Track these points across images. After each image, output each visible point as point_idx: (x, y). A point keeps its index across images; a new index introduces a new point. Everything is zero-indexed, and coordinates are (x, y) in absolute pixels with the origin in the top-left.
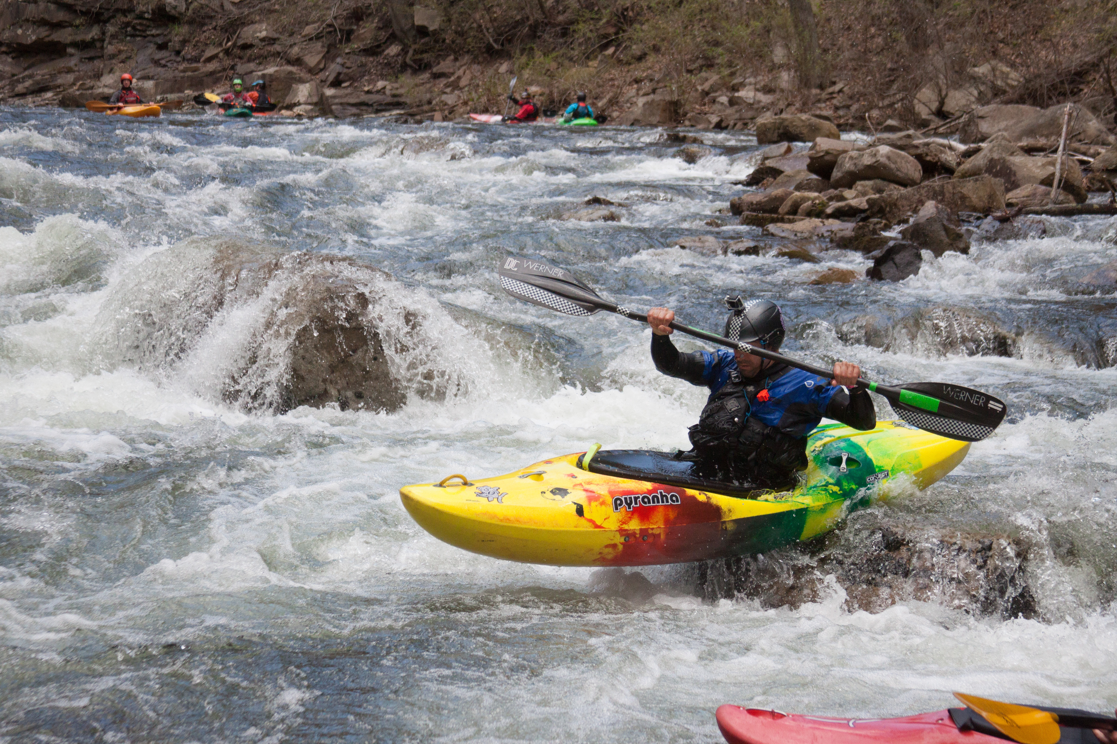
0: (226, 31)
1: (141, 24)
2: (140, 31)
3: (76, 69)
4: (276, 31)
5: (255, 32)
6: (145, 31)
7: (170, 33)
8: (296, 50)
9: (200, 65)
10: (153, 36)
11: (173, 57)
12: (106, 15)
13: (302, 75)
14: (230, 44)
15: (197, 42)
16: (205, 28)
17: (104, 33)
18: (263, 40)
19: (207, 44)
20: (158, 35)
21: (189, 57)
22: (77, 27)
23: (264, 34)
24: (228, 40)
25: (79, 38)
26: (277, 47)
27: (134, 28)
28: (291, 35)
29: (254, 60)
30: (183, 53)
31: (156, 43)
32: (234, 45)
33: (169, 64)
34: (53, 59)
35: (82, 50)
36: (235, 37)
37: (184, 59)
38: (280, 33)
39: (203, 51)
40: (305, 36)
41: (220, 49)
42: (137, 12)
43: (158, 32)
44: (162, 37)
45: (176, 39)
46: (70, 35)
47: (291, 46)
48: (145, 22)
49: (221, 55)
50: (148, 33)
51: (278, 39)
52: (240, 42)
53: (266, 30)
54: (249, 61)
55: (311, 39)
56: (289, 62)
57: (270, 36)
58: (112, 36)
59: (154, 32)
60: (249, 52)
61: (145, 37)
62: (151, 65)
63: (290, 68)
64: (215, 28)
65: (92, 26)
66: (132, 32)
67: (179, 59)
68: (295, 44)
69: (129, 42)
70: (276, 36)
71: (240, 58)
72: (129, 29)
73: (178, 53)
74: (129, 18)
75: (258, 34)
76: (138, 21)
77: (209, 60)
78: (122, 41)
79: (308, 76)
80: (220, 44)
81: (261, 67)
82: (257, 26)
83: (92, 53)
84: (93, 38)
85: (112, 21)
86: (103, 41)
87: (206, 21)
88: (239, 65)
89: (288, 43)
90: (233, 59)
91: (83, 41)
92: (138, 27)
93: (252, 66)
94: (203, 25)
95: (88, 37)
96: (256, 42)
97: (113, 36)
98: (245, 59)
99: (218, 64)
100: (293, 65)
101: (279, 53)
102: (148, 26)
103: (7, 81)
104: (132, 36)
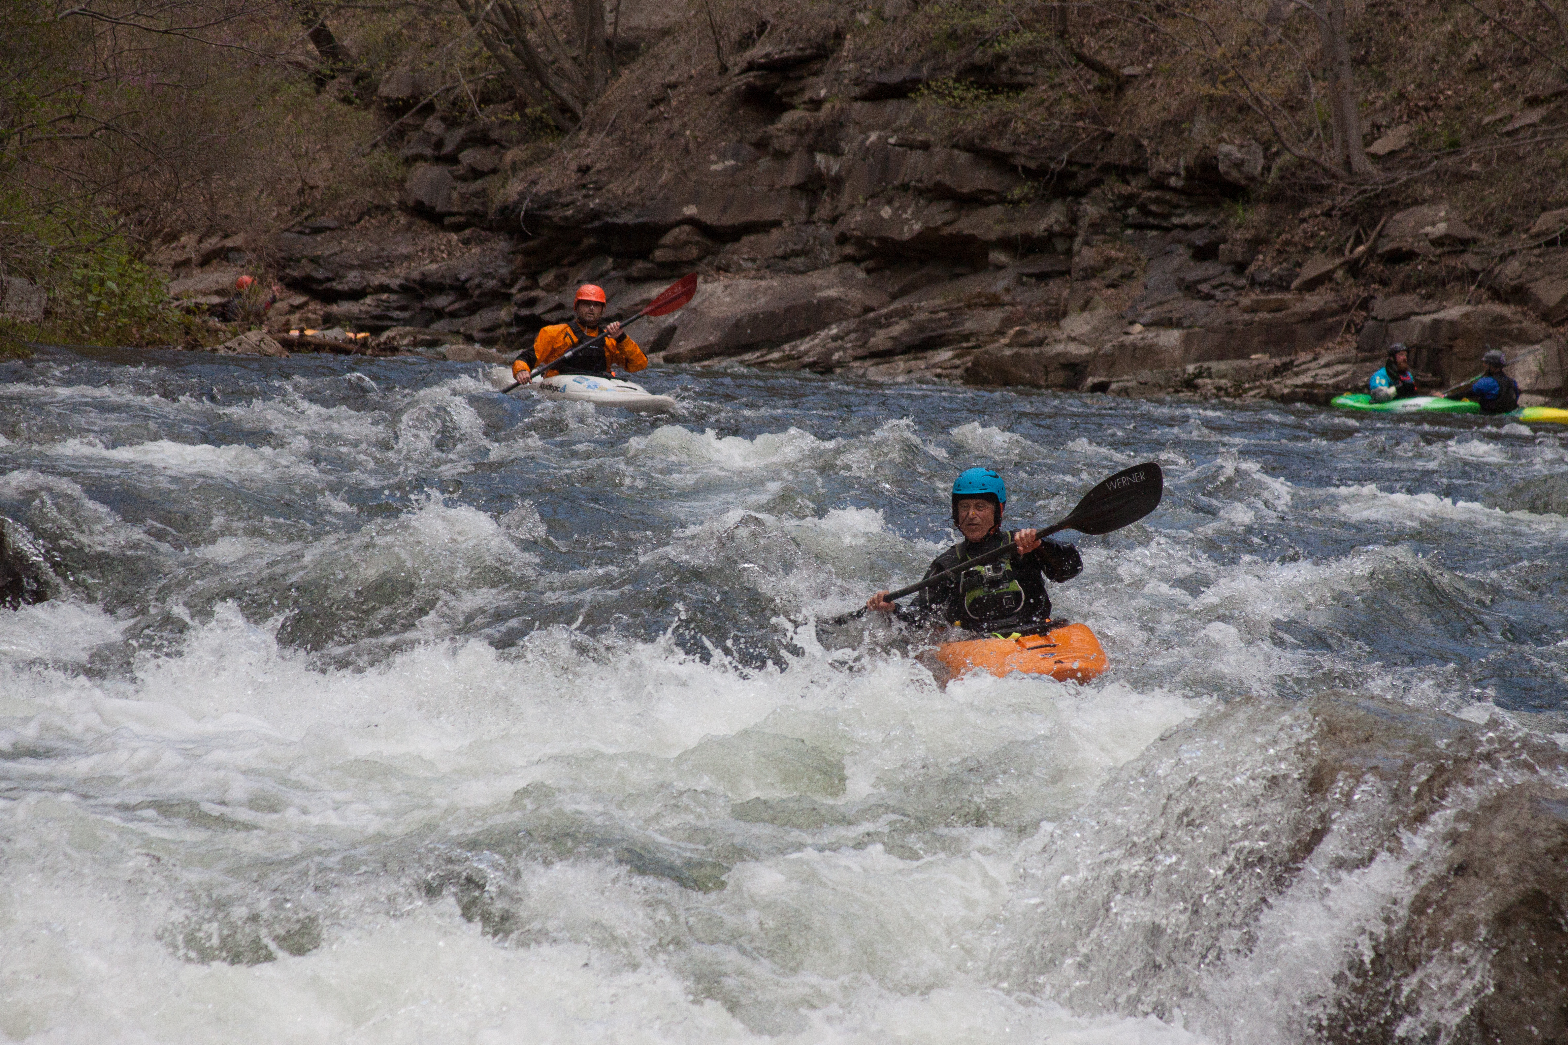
0: (1355, 221)
1: (1158, 201)
2: (1155, 215)
3: (1007, 298)
4: (1469, 222)
5: (1421, 224)
6: (1167, 217)
7: (1224, 222)
8: (1514, 267)
9: (1288, 296)
10: (1185, 227)
11: (1229, 278)
12: (1082, 179)
13: (1526, 324)
14: (1361, 249)
15: (1287, 243)
16: (1306, 213)
17: (1074, 220)
18: (1438, 242)
19: (1307, 250)
20: (1197, 226)
21: (1266, 277)
22: (1015, 203)
23: (1441, 228)
24: (1358, 241)
25: (1016, 230)
26: (1472, 261)
27: (1143, 209)
28: (1505, 231)
29: (1414, 289)
30: (1252, 268)
31: (1190, 245)
32: (1371, 252)
33: (1218, 293)
34: (958, 276)
35: (1023, 256)
36: (1373, 235)
37: (1253, 282)
38: (1480, 228)
39: (1299, 265)
40: (1538, 236)
41: (1338, 261)
42: (1152, 173)
43: (1198, 219)
44: (1205, 231)
45: (1238, 235)
46: (999, 222)
47: (1505, 258)
48: (1168, 196)
49: (1339, 274)
50: (1175, 221)
51: (1475, 241)
52: (1385, 247)
53: (1447, 219)
54: (1404, 289)
55: (1551, 243)
56: (1497, 295)
57: (1456, 233)
58: (1091, 225)
59: (1188, 219)
60: (1405, 269)
61: (1168, 230)
62: (1178, 294)
63: (1498, 309)
64: (1328, 214)
65: (1049, 202)
66: (1139, 219)
67: (1242, 282)
68: (1513, 253)
69: (1131, 241)
70: (1469, 233)
71: (1384, 283)
72: (1132, 211)
73: (1240, 268)
74: (1134, 186)
75: (1428, 229)
76: (1153, 194)
77: (1312, 285)
78: (1115, 238)
79: (1541, 328)
80: (1339, 251)
81: (1433, 305)
82: (1425, 209)
83: (1046, 264)
84: (1049, 230)
85: (1096, 191)
86: (1072, 236)
87: (1310, 196)
88: (1380, 297)
89: (1497, 251)
90: (1366, 284)
91: (1026, 237)
92: (1153, 208)
93: (1409, 301)
96: (1421, 246)
97: (1095, 227)
98: (1395, 286)
99: (1331, 296)
100: (1507, 302)
101: (1474, 274)
102: (1177, 206)
103: (853, 324)
104: (1139, 227)
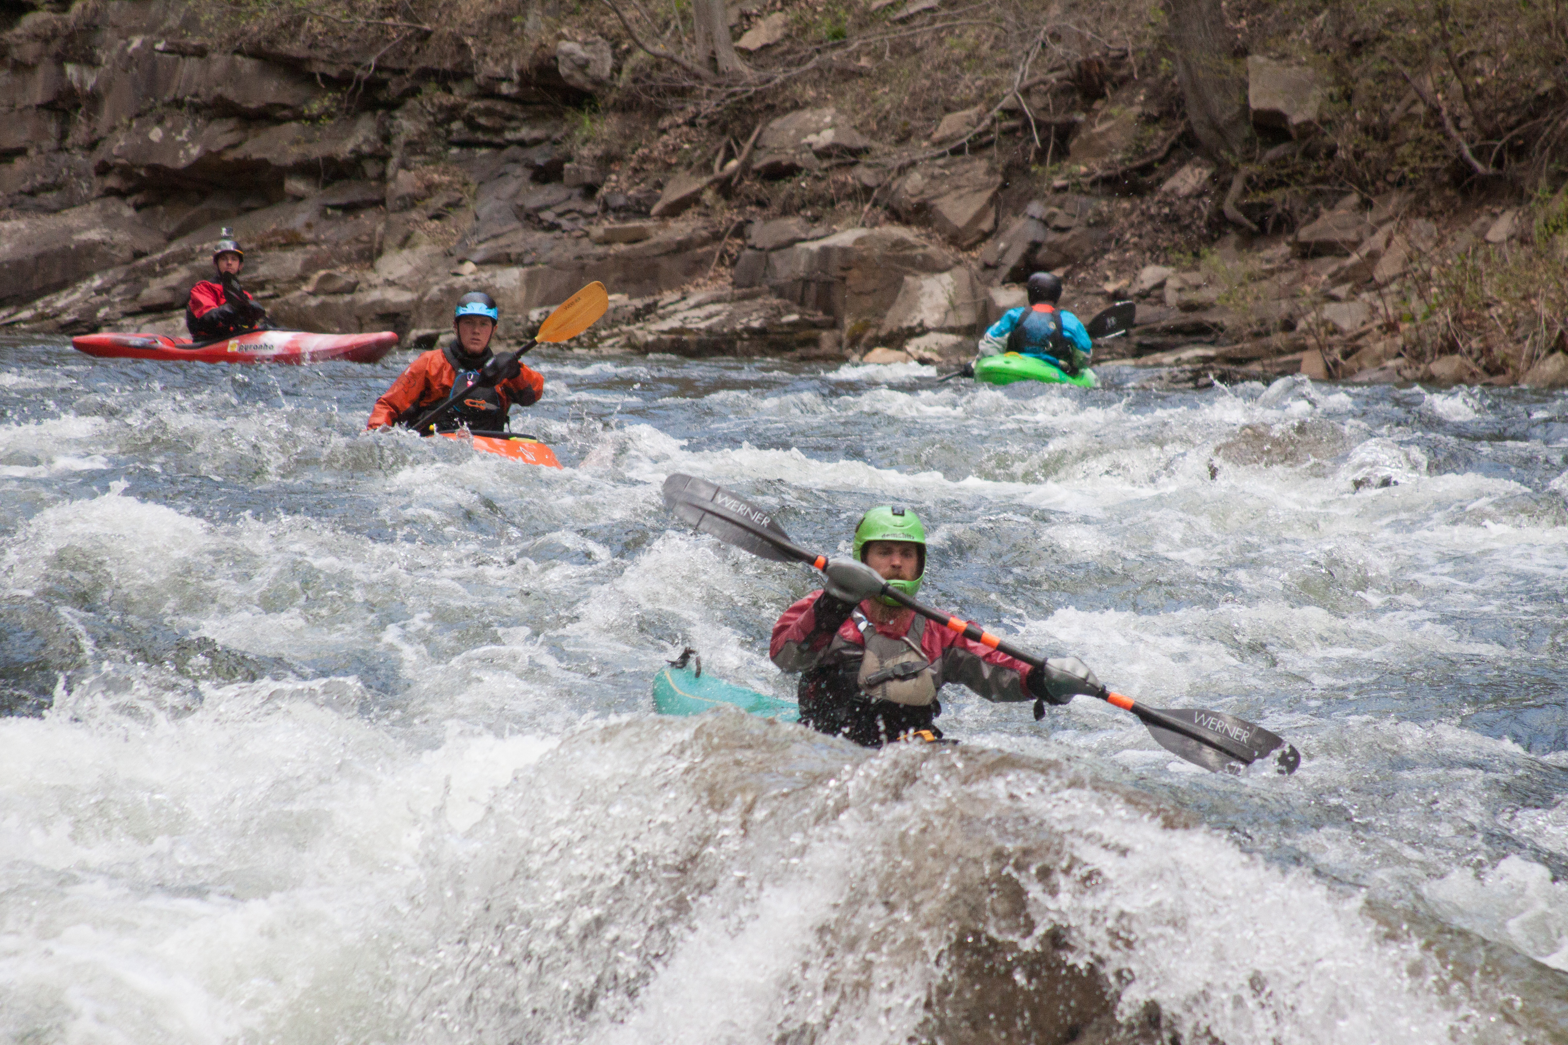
0: (724, 130)
1: (488, 112)
2: (485, 129)
3: (309, 236)
4: (861, 128)
5: (803, 132)
6: (499, 131)
7: (569, 135)
8: (915, 181)
9: (648, 224)
10: (521, 143)
11: (576, 204)
12: (394, 87)
13: (932, 249)
14: (733, 164)
15: (644, 159)
16: (665, 122)
17: (386, 138)
18: (823, 153)
19: (669, 167)
20: (537, 142)
21: (621, 201)
22: (314, 119)
23: (827, 137)
24: (730, 155)
25: (317, 152)
26: (864, 175)
27: (471, 123)
28: (903, 139)
29: (798, 210)
30: (604, 190)
31: (530, 165)
32: (745, 168)
33: (564, 222)
34: (249, 210)
35: (326, 184)
36: (747, 146)
37: (606, 208)
38: (873, 135)
39: (660, 185)
40: (940, 143)
41: (705, 180)
42: (479, 78)
43: (537, 133)
44: (546, 147)
45: (585, 152)
46: (297, 142)
47: (902, 170)
48: (499, 106)
49: (708, 196)
50: (509, 135)
51: (866, 150)
52: (762, 161)
53: (833, 125)
54: (786, 211)
55: (957, 151)
56: (896, 216)
57: (845, 142)
58: (409, 144)
59: (525, 133)
60: (786, 187)
61: (500, 147)
62: (516, 224)
63: (898, 231)
64: (691, 123)
65: (355, 116)
66: (466, 135)
67: (592, 208)
68: (913, 164)
69: (458, 161)
70: (861, 142)
71: (761, 204)
72: (456, 125)
73: (590, 191)
74: (458, 95)
75: (812, 138)
76: (480, 104)
77: (676, 209)
78: (437, 158)
79: (949, 253)
80: (707, 167)
81: (819, 230)
82: (807, 114)
83: (354, 193)
84: (356, 151)
85: (411, 103)
86: (384, 158)
87: (670, 101)
88: (758, 222)
89: (894, 162)
90: (741, 208)
91: (330, 160)
92: (482, 121)
93: (793, 225)
94: (661, 112)
95: (345, 149)
96: (804, 159)
97: (413, 146)
98: (775, 208)
99: (700, 222)
100: (907, 223)
101: (868, 190)
102: (510, 118)
103: (119, 273)
104: (463, 144)
